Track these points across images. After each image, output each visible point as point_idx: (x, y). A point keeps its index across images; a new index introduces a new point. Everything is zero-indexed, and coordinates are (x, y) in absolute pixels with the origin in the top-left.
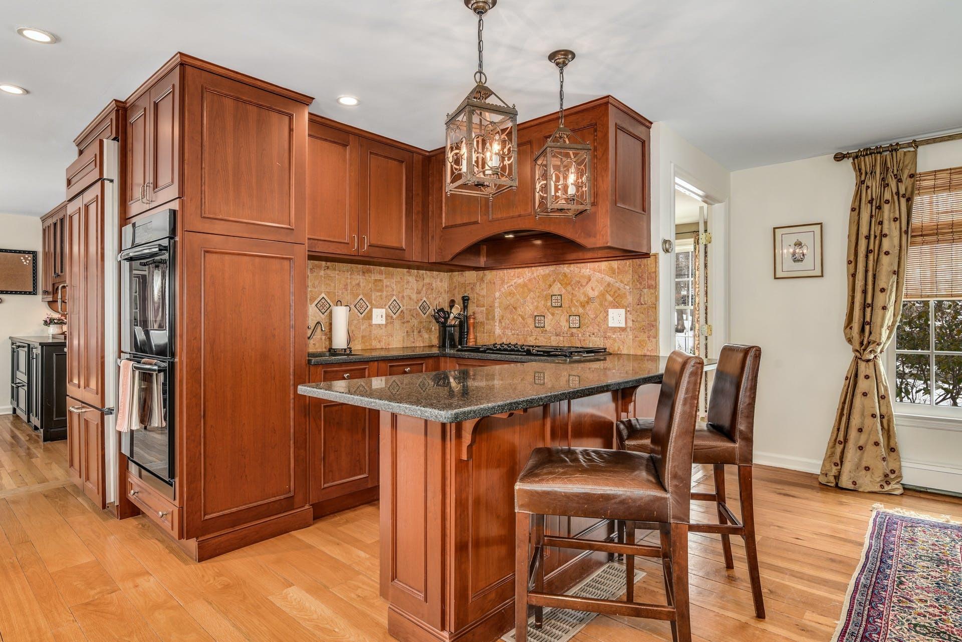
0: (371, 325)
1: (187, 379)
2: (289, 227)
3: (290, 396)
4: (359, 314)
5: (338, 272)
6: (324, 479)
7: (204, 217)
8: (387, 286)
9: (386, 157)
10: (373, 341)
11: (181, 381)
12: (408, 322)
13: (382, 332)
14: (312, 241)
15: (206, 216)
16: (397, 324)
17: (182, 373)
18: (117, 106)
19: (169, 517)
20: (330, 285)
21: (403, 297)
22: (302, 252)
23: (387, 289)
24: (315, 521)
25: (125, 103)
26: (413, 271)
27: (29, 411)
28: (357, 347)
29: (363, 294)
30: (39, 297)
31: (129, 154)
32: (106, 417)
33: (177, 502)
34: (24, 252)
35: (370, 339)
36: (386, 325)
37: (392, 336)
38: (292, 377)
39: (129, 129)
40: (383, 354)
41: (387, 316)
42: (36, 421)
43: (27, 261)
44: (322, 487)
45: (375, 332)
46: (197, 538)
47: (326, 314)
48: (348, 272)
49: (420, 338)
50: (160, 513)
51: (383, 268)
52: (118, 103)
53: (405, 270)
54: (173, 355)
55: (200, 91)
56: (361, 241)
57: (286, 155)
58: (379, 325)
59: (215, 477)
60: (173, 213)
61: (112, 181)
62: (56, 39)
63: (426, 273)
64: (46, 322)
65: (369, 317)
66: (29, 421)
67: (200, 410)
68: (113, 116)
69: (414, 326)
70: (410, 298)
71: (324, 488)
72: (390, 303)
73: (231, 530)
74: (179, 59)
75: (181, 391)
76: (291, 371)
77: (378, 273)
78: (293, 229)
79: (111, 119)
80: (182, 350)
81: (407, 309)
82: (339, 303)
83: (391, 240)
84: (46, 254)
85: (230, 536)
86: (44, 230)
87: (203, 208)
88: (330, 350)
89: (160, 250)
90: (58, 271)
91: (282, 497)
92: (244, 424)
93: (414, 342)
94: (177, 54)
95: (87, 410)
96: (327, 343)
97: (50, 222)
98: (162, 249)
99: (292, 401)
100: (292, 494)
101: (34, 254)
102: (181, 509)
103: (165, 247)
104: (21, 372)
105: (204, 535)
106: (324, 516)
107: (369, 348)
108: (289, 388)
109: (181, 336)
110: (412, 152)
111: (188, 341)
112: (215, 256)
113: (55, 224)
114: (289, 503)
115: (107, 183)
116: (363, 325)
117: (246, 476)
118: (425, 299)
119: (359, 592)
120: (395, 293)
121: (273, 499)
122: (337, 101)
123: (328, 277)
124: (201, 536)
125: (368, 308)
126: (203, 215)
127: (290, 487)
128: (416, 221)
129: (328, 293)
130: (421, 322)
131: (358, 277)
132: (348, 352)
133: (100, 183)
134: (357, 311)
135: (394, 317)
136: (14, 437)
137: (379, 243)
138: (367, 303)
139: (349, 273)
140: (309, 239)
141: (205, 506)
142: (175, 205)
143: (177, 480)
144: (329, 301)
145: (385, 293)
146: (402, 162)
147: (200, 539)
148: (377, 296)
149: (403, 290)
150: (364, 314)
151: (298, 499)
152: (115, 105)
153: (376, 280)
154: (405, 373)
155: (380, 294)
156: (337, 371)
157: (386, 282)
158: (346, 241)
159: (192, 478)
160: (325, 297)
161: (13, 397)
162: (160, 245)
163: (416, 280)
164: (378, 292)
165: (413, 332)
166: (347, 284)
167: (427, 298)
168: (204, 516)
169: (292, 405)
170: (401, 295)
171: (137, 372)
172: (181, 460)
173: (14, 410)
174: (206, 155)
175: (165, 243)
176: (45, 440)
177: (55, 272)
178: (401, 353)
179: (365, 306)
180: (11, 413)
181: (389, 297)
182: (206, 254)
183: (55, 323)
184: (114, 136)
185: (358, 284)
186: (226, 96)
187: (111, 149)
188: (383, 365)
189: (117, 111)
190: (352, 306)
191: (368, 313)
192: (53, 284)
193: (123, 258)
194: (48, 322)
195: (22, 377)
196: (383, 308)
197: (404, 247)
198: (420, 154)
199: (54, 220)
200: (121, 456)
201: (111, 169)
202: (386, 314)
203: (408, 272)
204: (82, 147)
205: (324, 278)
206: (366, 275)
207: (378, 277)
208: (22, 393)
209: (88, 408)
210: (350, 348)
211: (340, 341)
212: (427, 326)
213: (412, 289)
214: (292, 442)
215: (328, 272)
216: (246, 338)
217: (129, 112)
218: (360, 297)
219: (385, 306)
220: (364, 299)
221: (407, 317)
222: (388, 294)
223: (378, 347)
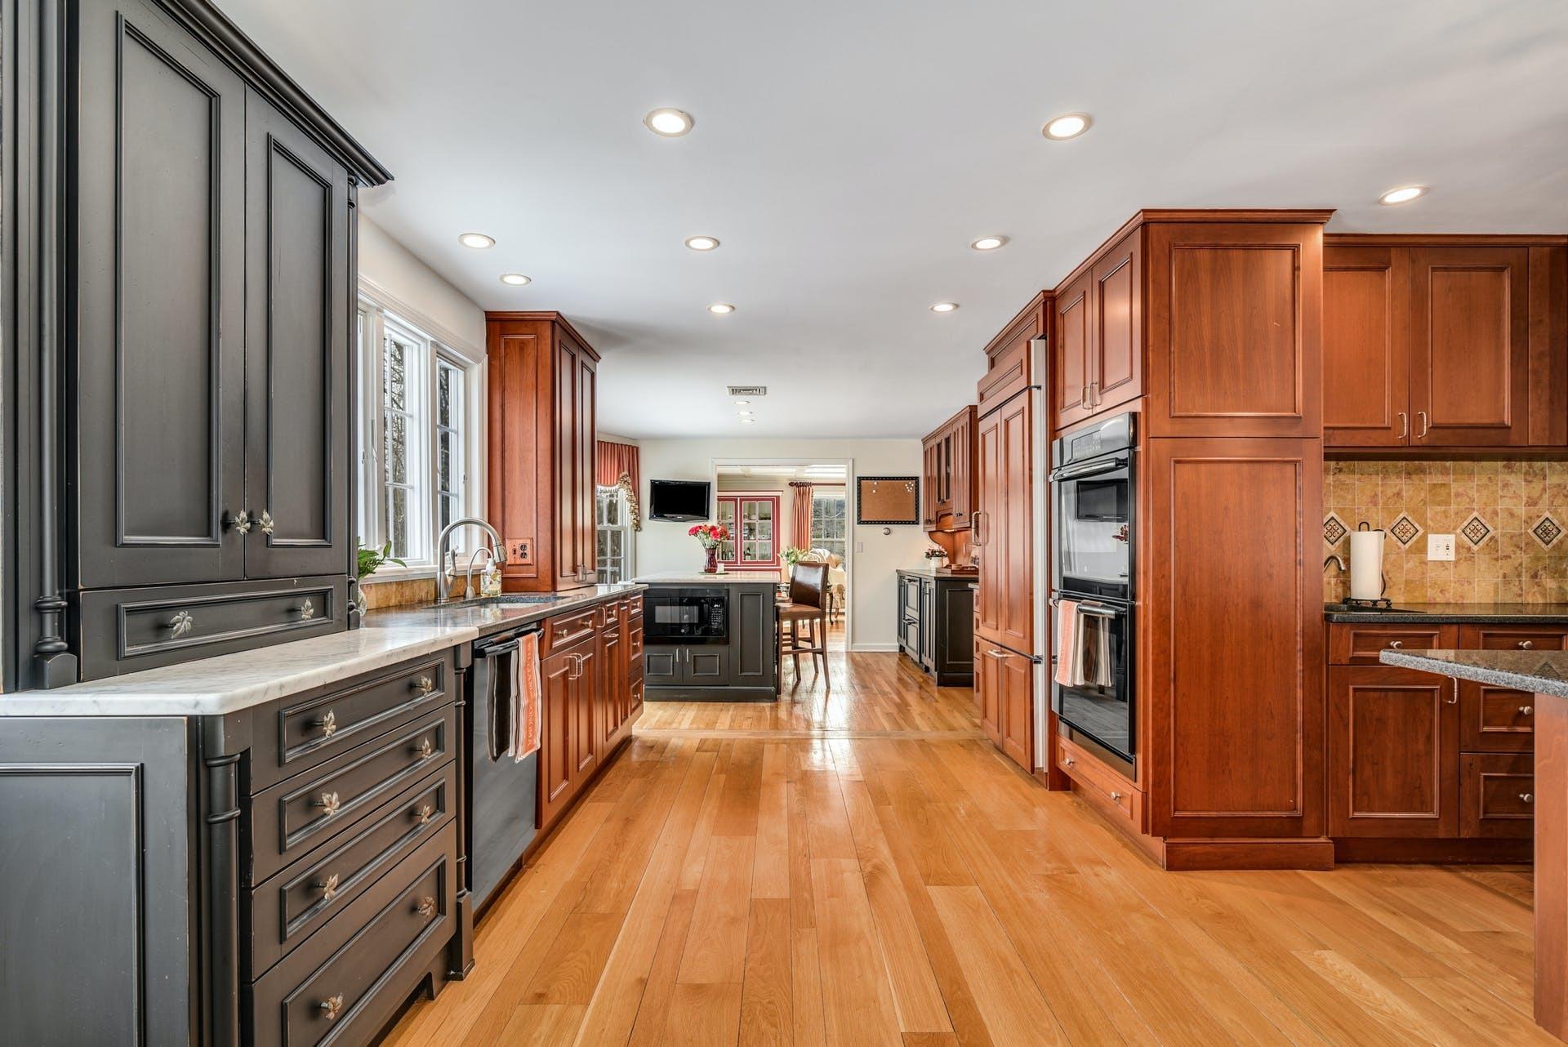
0: (1424, 563)
1: (1153, 629)
2: (1294, 414)
3: (1295, 667)
4: (1400, 543)
5: (1359, 476)
6: (1354, 802)
7: (1174, 417)
8: (1457, 495)
9: (1464, 269)
10: (1429, 590)
11: (1145, 631)
12: (1508, 557)
13: (1450, 574)
14: (1331, 432)
15: (1177, 414)
16: (1482, 561)
17: (1145, 621)
18: (1045, 297)
19: (1127, 802)
20: (1344, 498)
21: (1495, 513)
22: (1315, 449)
23: (1459, 499)
24: (1337, 865)
25: (1054, 291)
26: (1518, 464)
27: (921, 650)
28: (1398, 599)
29: (1407, 510)
30: (921, 526)
31: (1059, 351)
32: (1034, 665)
33: (1140, 784)
34: (908, 478)
35: (1423, 586)
36: (1456, 563)
37: (1469, 583)
38: (1299, 639)
39: (1059, 322)
40: (1450, 612)
41: (1459, 547)
42: (929, 662)
43: (909, 487)
44: (1351, 816)
45: (1431, 574)
46: (1165, 839)
47: (1337, 544)
48: (1378, 474)
49: (1536, 588)
50: (1113, 794)
51: (1448, 464)
52: (1046, 294)
53: (1500, 464)
54: (1134, 597)
55: (1167, 251)
56: (1416, 421)
57: (1289, 307)
58: (1442, 562)
59: (1188, 763)
60: (1134, 417)
61: (1039, 388)
62: (1005, 240)
63: (1550, 467)
64: (928, 554)
65: (1421, 548)
66: (921, 662)
67: (1170, 671)
68: (1040, 311)
69: (1521, 564)
70: (1512, 515)
71: (1353, 818)
72: (1466, 523)
73: (1209, 841)
74: (1142, 219)
75: (1145, 644)
76: (1299, 629)
77: (1436, 475)
78: (1300, 417)
79: (1037, 315)
80: (1146, 590)
81: (1503, 535)
82: (1364, 526)
83: (1476, 412)
84: (928, 479)
85: (1209, 849)
86: (926, 453)
87: (1172, 404)
88: (1347, 600)
89: (1117, 465)
90: (943, 496)
91: (1284, 814)
92: (1228, 698)
93: (1520, 595)
94: (1140, 212)
95: (1009, 656)
96: (1340, 590)
97: (934, 442)
98: (1120, 463)
99: (1300, 675)
100: (1299, 813)
101: (916, 479)
102: (1145, 795)
103: (1123, 460)
104: (911, 608)
105: (1174, 837)
106: (1350, 862)
107: (1420, 601)
108: (1295, 655)
109: (1145, 573)
110: (1527, 246)
111: (1155, 580)
112: (1188, 466)
113: (939, 446)
114: (1294, 826)
115: (1034, 390)
116: (1408, 561)
117: (1230, 771)
118: (1547, 514)
119: (1465, 1002)
120: (1475, 506)
121: (1270, 814)
122: (1380, 202)
123: (1339, 485)
124: (1170, 837)
125: (1419, 534)
126: (1172, 414)
127: (1295, 802)
128: (1535, 372)
129: (1340, 511)
130: (1538, 559)
131: (1398, 481)
132: (1383, 605)
133: (1026, 393)
134: (1395, 538)
135: (1475, 548)
136: (900, 680)
137: (1452, 421)
138: (1416, 525)
139: (1381, 476)
140: (1325, 428)
141: (1175, 798)
142: (1137, 406)
143: (1140, 757)
144: (1342, 523)
145: (1453, 507)
146: (1503, 269)
147: (1169, 841)
148: (1436, 513)
149: (1495, 501)
150: (1410, 543)
151: (1310, 823)
152: (1042, 297)
153: (1434, 485)
154: (1521, 648)
155: (1443, 508)
156: (1377, 635)
157: (1455, 487)
158: (1386, 425)
159: (1160, 760)
160: (1336, 517)
161: (900, 634)
162: (1116, 459)
163: (1526, 480)
164: (1439, 505)
165: (1519, 575)
166: (1376, 495)
167: (1555, 512)
168: (1174, 812)
169: (1299, 681)
170: (1489, 510)
171: (1082, 615)
172: (1145, 732)
173: (902, 649)
174: (1176, 334)
175: (1124, 455)
176: (939, 685)
177: (939, 499)
178: (1490, 614)
179: (1412, 531)
180: (898, 651)
181: (1464, 514)
182: (1177, 465)
183: (937, 556)
184: (1041, 333)
185: (1398, 494)
186: (1201, 247)
187: (1039, 348)
188: (1468, 632)
189: (1045, 303)
190: (1388, 532)
191: (1417, 542)
192: (937, 513)
193: (1056, 479)
194: (931, 555)
195: (912, 613)
196: (1449, 533)
197: (1507, 420)
198: (1543, 245)
199: (938, 440)
200: (1051, 714)
201: (1039, 375)
202: (1456, 543)
203: (1504, 466)
204: (993, 354)
205: (1334, 487)
206: (1414, 477)
207: (1439, 479)
208: (913, 631)
209: (1008, 653)
210: (1387, 601)
211: (1367, 586)
212: (1552, 565)
213: (1516, 496)
214: (1299, 735)
215: (1342, 477)
216: (1230, 579)
217: (1057, 302)
218: (1402, 516)
219: (1455, 529)
220: (1409, 519)
221: (1505, 547)
222: (1462, 508)
223: (1438, 600)
